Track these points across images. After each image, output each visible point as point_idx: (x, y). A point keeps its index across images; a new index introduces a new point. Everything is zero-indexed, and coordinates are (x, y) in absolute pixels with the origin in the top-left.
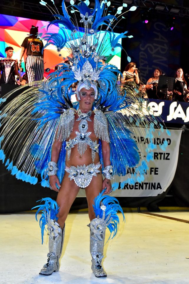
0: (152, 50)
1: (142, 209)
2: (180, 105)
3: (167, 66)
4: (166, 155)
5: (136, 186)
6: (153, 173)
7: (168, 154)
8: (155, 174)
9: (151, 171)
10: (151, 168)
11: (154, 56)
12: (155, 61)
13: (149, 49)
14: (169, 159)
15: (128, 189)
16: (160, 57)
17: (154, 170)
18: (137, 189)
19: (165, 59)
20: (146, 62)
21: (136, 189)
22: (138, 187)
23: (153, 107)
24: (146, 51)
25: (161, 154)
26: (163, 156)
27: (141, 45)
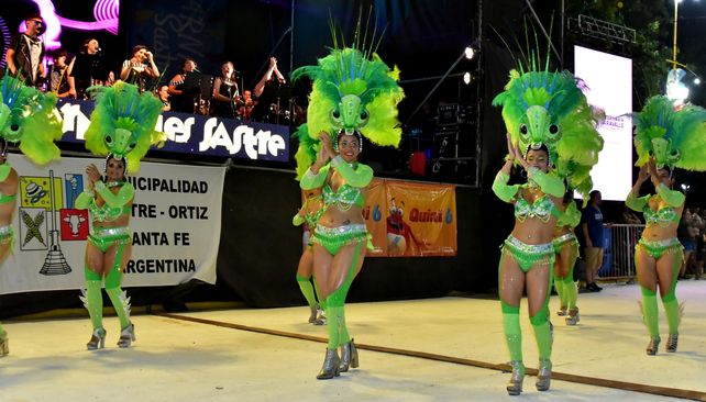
0: (177, 26)
1: (154, 307)
2: (222, 124)
3: (202, 56)
4: (201, 212)
5: (148, 266)
6: (180, 242)
7: (205, 209)
8: (184, 244)
9: (176, 239)
10: (176, 234)
11: (180, 35)
12: (182, 46)
13: (171, 23)
14: (206, 218)
15: (134, 271)
16: (190, 38)
17: (181, 237)
18: (153, 271)
19: (199, 43)
20: (167, 47)
21: (149, 271)
22: (155, 268)
23: (175, 125)
24: (166, 27)
25: (191, 208)
26: (194, 211)
27: (156, 16)
